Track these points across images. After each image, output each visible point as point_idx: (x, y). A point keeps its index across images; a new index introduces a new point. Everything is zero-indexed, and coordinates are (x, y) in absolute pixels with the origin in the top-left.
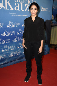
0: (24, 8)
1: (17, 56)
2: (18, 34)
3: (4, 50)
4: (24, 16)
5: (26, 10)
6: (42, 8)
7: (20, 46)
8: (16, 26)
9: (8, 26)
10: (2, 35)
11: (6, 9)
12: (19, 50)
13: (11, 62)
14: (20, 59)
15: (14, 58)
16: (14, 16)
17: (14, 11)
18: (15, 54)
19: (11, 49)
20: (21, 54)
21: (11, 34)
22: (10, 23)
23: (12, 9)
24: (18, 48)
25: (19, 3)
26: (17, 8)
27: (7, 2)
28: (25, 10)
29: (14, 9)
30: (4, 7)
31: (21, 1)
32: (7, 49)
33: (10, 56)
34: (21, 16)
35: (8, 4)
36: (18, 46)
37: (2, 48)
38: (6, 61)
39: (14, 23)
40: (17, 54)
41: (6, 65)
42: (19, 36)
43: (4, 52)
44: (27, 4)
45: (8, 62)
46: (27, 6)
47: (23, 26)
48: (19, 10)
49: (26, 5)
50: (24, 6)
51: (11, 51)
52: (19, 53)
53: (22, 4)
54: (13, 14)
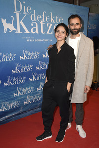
0: (45, 29)
1: (36, 102)
2: (37, 68)
3: (16, 95)
4: (46, 41)
5: (48, 32)
7: (41, 88)
8: (33, 57)
9: (22, 58)
10: (14, 71)
11: (19, 31)
12: (39, 94)
13: (27, 111)
15: (32, 106)
16: (30, 42)
17: (30, 35)
18: (34, 99)
19: (27, 92)
21: (26, 70)
22: (25, 52)
23: (27, 31)
24: (38, 89)
25: (37, 22)
27: (20, 21)
28: (46, 32)
29: (30, 31)
30: (16, 29)
31: (40, 19)
32: (21, 92)
33: (26, 103)
34: (41, 41)
35: (20, 24)
36: (38, 86)
37: (13, 92)
38: (21, 111)
39: (31, 52)
40: (36, 100)
41: (21, 116)
42: (39, 72)
43: (16, 97)
44: (50, 23)
45: (24, 112)
46: (49, 25)
48: (37, 33)
49: (47, 24)
50: (44, 25)
51: (28, 94)
52: (39, 98)
53: (41, 23)
54: (29, 39)
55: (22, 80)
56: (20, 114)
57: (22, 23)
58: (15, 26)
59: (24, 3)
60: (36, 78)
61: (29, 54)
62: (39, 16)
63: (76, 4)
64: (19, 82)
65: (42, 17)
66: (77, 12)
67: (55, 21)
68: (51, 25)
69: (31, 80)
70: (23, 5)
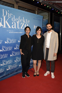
0: (20, 26)
1: (14, 69)
2: (15, 49)
3: (2, 65)
5: (21, 28)
6: (35, 26)
7: (17, 60)
8: (13, 42)
9: (6, 42)
11: (5, 27)
13: (9, 74)
14: (17, 71)
15: (12, 71)
17: (11, 29)
18: (13, 67)
19: (9, 63)
20: (18, 67)
21: (8, 50)
22: (8, 39)
23: (10, 27)
24: (15, 61)
25: (15, 22)
26: (14, 26)
27: (6, 21)
29: (11, 27)
30: (3, 26)
31: (17, 21)
32: (5, 63)
33: (8, 69)
34: (17, 33)
36: (15, 59)
37: (0, 63)
38: (4, 75)
39: (11, 39)
40: (14, 67)
42: (16, 51)
43: (2, 66)
44: (23, 23)
45: (6, 75)
46: (22, 24)
47: (19, 41)
48: (15, 28)
49: (21, 23)
51: (9, 64)
52: (15, 66)
53: (18, 23)
54: (11, 32)
55: (6, 56)
56: (4, 77)
57: (7, 22)
58: (3, 24)
59: (8, 11)
60: (14, 54)
61: (10, 40)
62: (17, 19)
63: (36, 14)
64: (4, 57)
65: (18, 19)
66: (37, 18)
67: (26, 22)
68: (23, 24)
69: (11, 55)
70: (8, 12)
